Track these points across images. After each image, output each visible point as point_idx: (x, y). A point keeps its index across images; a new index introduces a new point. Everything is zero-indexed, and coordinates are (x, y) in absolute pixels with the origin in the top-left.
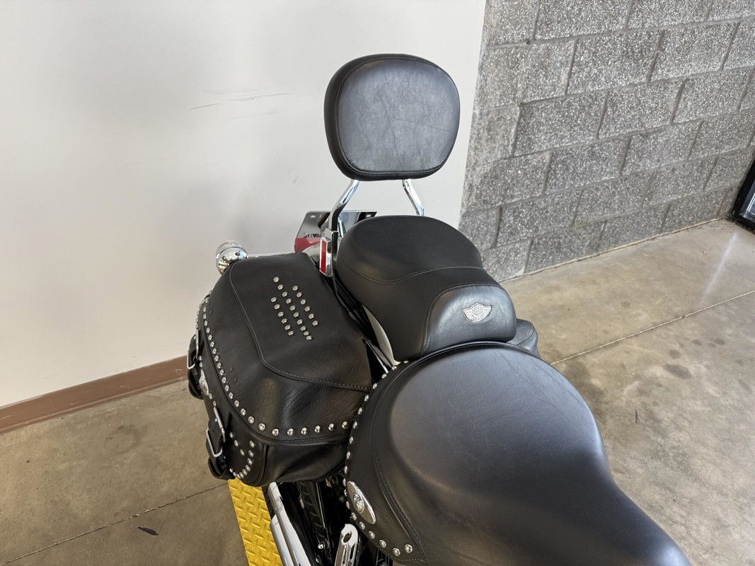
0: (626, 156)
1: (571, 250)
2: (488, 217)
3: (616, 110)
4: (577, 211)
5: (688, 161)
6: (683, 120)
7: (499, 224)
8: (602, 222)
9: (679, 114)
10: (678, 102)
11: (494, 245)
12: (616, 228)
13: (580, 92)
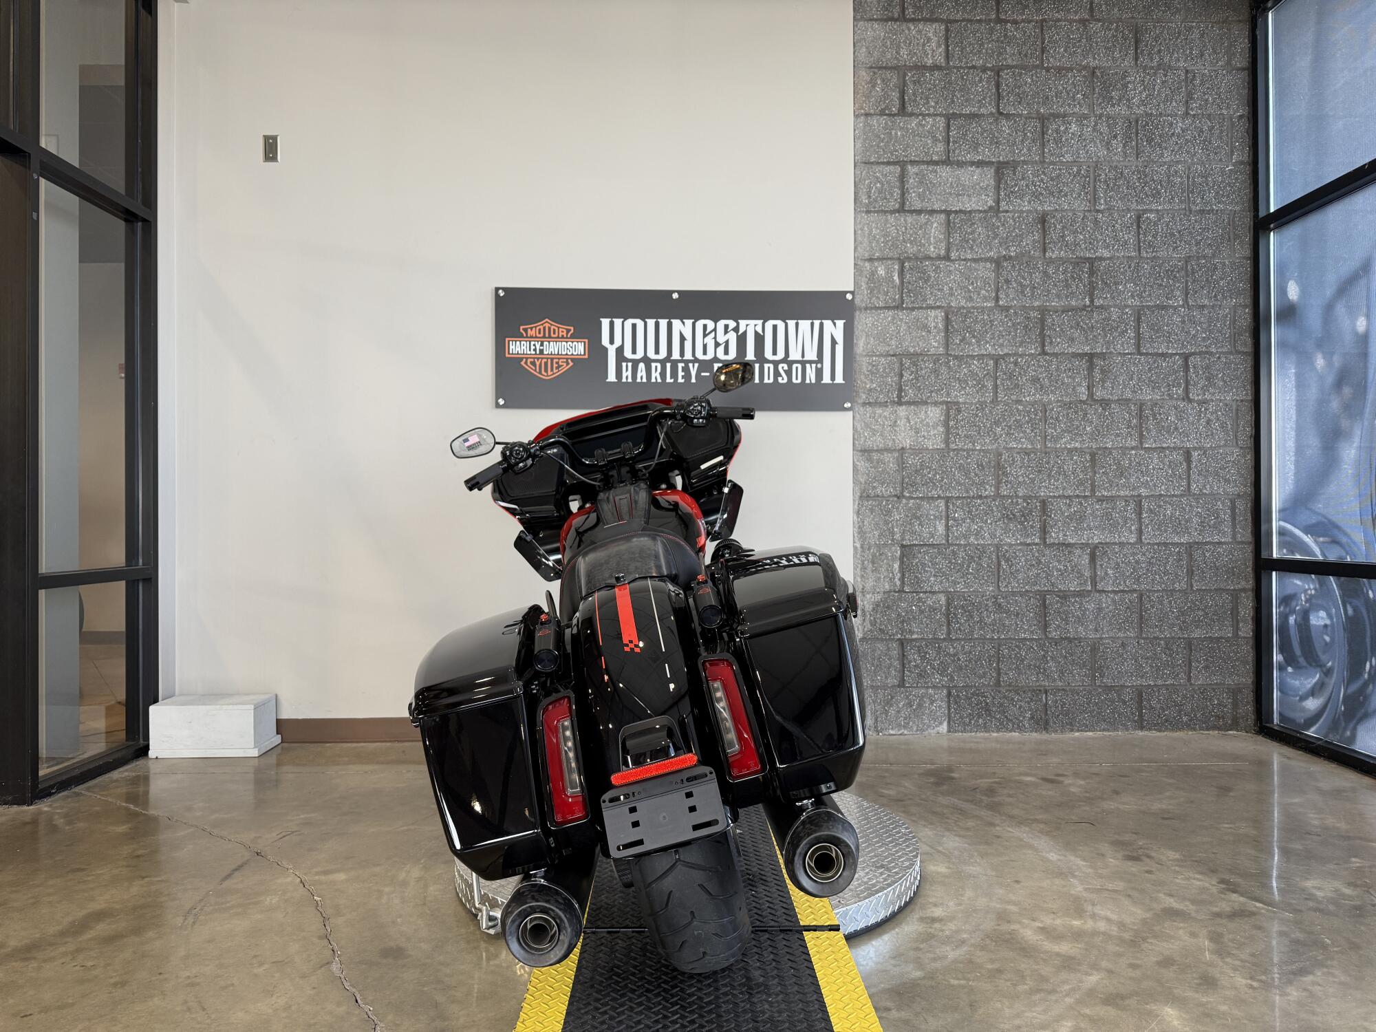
0: (1045, 616)
1: (1006, 717)
2: (889, 648)
3: (1012, 565)
4: (999, 669)
5: (1144, 639)
6: (1110, 589)
7: (903, 661)
8: (1040, 690)
9: (1101, 580)
10: (1095, 569)
11: (902, 684)
12: (1065, 704)
13: (962, 542)
